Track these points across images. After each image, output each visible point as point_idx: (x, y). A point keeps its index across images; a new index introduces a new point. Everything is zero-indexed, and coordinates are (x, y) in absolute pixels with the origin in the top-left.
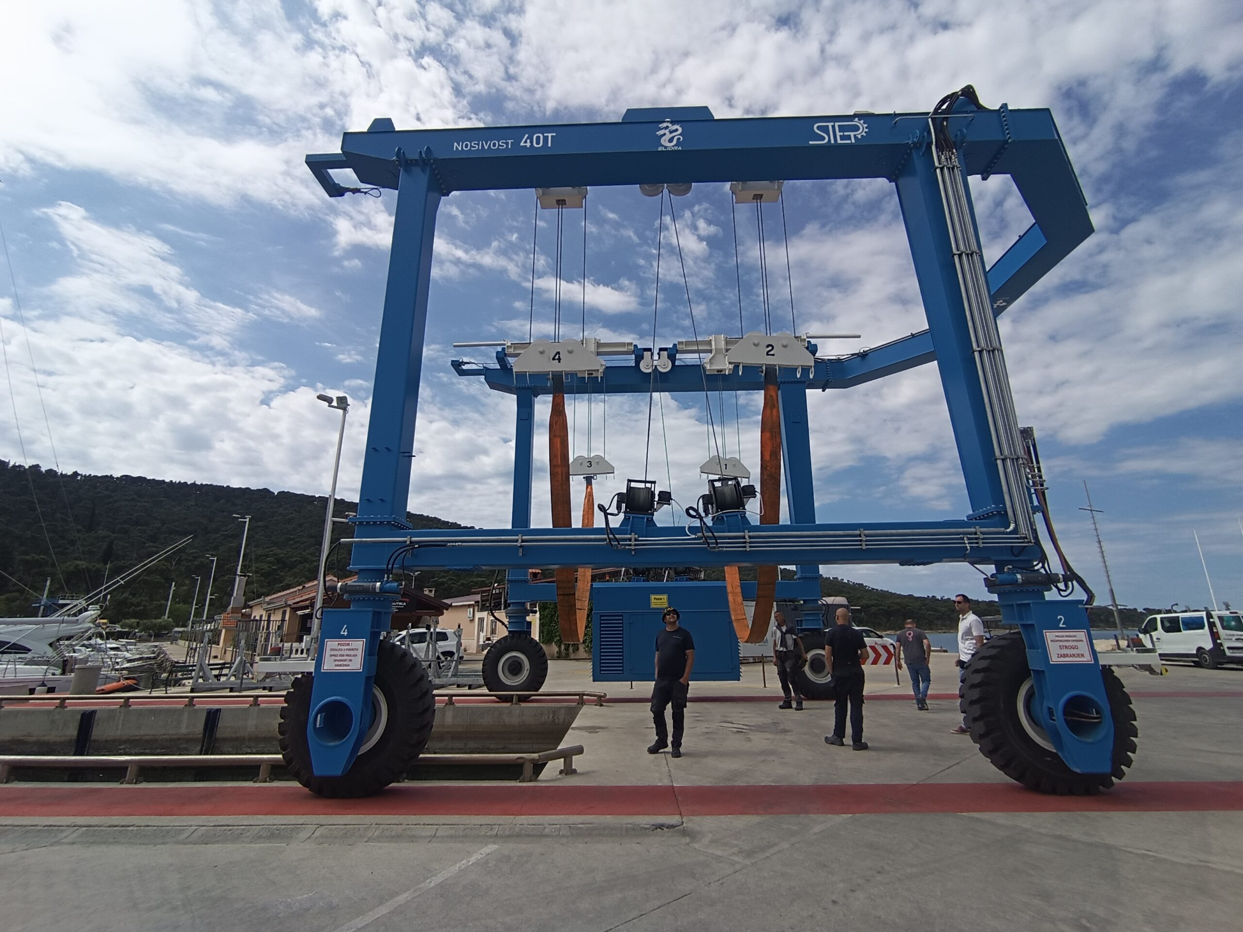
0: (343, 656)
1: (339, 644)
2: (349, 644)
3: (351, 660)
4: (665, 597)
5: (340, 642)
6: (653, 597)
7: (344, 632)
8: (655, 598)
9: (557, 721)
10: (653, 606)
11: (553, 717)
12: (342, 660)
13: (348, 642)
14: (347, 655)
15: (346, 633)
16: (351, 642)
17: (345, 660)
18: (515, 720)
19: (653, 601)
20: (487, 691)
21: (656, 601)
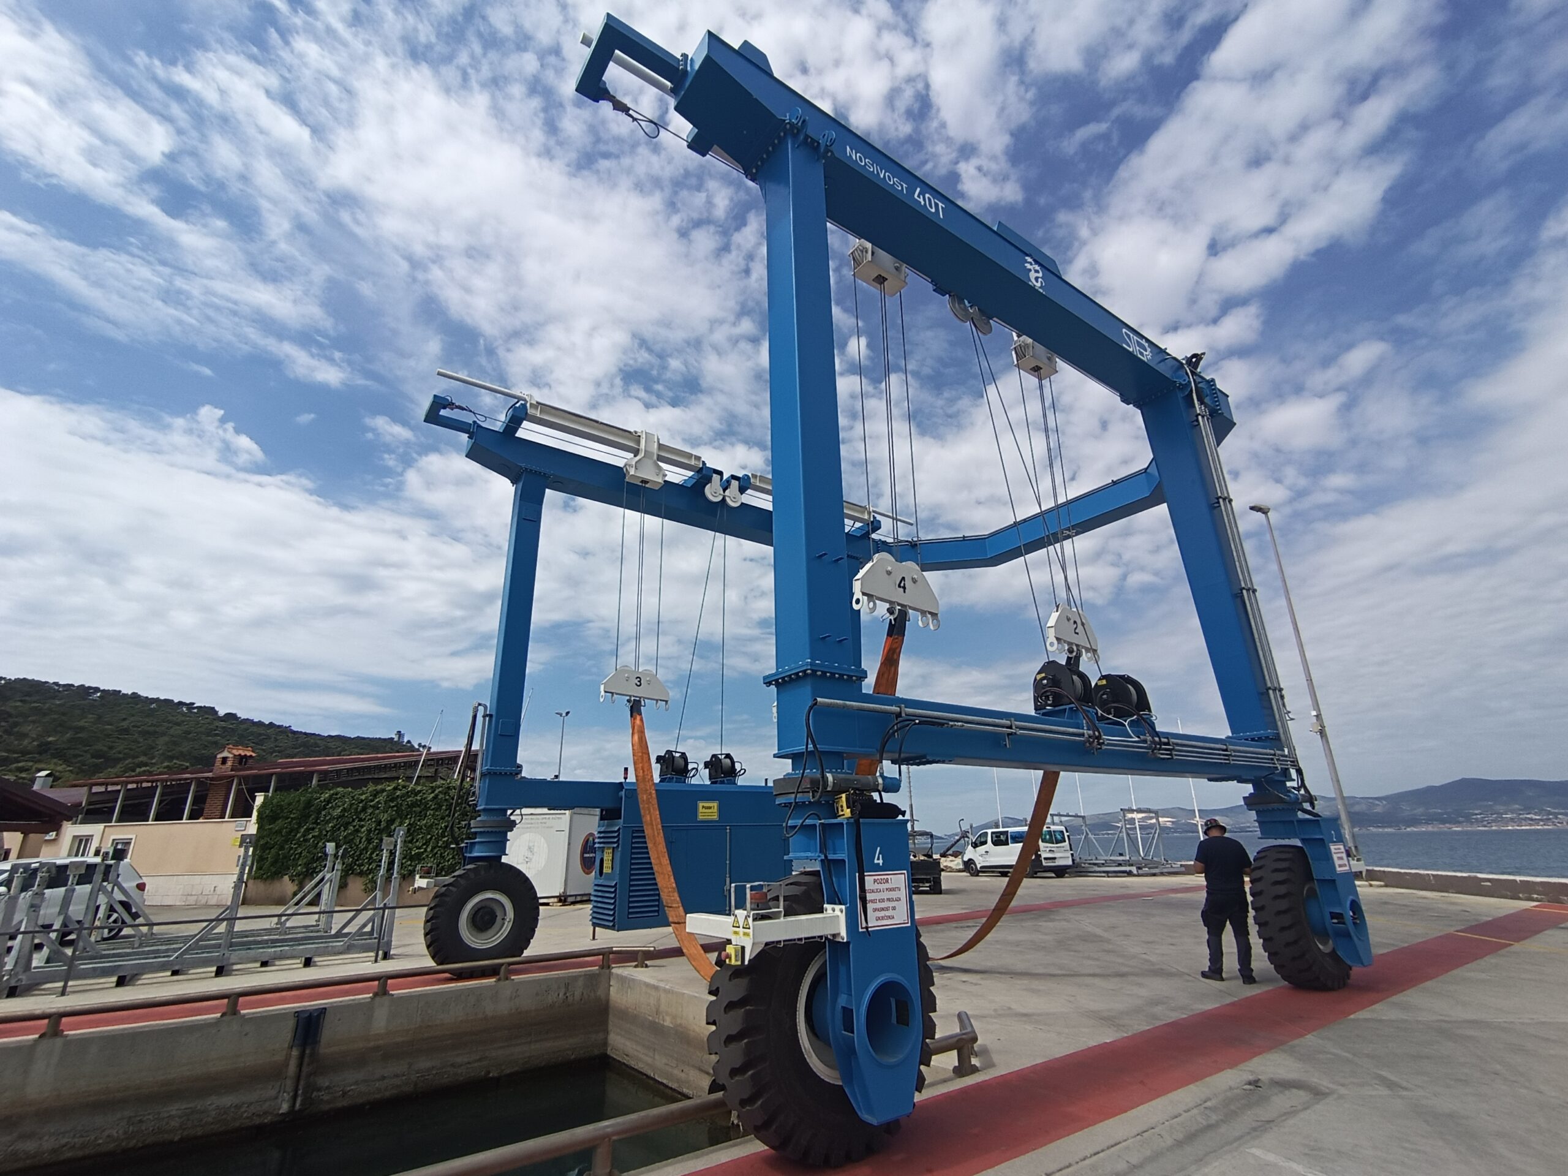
0: (883, 900)
1: (875, 881)
2: (887, 881)
3: (894, 908)
4: (715, 805)
5: (876, 877)
6: (701, 804)
7: (878, 859)
8: (703, 807)
9: (570, 999)
10: (700, 817)
11: (565, 994)
12: (883, 909)
13: (885, 877)
14: (889, 900)
15: (881, 862)
16: (889, 877)
17: (887, 909)
18: (503, 1008)
19: (701, 810)
20: (434, 964)
21: (704, 810)
